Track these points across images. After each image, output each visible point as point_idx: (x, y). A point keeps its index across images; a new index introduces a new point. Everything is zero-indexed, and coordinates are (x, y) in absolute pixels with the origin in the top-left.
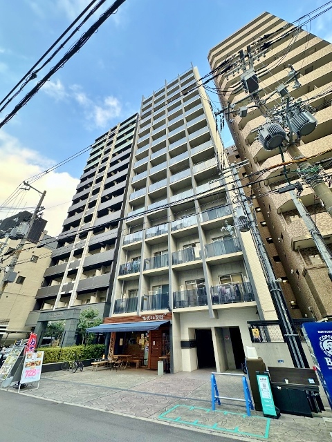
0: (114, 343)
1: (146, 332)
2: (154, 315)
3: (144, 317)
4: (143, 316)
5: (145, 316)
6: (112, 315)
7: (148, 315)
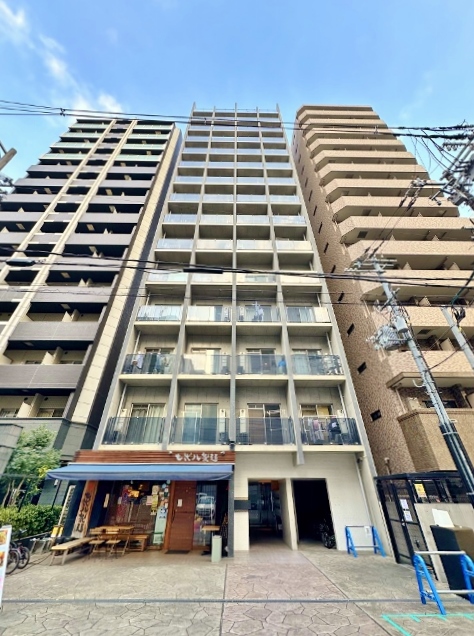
0: (91, 503)
1: (164, 482)
2: (199, 453)
3: (178, 456)
4: (175, 453)
5: (182, 453)
6: (100, 446)
7: (188, 453)
